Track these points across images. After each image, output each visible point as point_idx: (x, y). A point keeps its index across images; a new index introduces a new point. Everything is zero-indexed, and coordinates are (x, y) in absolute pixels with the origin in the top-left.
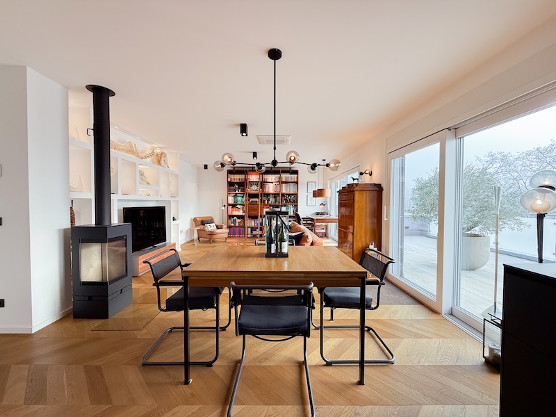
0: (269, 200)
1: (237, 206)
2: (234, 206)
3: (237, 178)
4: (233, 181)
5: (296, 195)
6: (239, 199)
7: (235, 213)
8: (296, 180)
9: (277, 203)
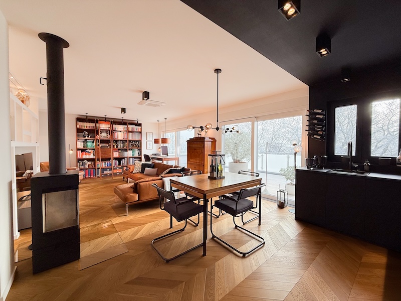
0: (117, 146)
1: (87, 151)
2: (83, 150)
3: (86, 125)
4: (83, 128)
5: (140, 141)
6: (89, 145)
7: (85, 157)
8: (140, 131)
9: (125, 148)
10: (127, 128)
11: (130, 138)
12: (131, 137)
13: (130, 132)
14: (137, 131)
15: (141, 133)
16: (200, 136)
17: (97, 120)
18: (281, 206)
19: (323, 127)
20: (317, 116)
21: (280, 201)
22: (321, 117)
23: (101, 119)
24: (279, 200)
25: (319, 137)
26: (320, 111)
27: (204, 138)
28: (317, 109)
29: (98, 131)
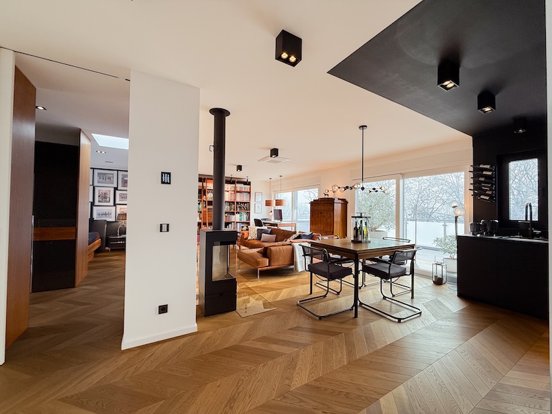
5: (248, 203)
8: (249, 190)
9: (232, 211)
10: (235, 187)
11: (238, 200)
12: (239, 198)
13: (238, 192)
14: (246, 190)
15: (250, 193)
16: (327, 196)
17: (205, 179)
18: (439, 282)
19: (492, 186)
20: (484, 173)
21: (436, 277)
22: (490, 173)
23: (209, 177)
24: (434, 274)
25: (487, 198)
26: (488, 167)
27: (333, 200)
28: (484, 165)
29: (205, 191)
